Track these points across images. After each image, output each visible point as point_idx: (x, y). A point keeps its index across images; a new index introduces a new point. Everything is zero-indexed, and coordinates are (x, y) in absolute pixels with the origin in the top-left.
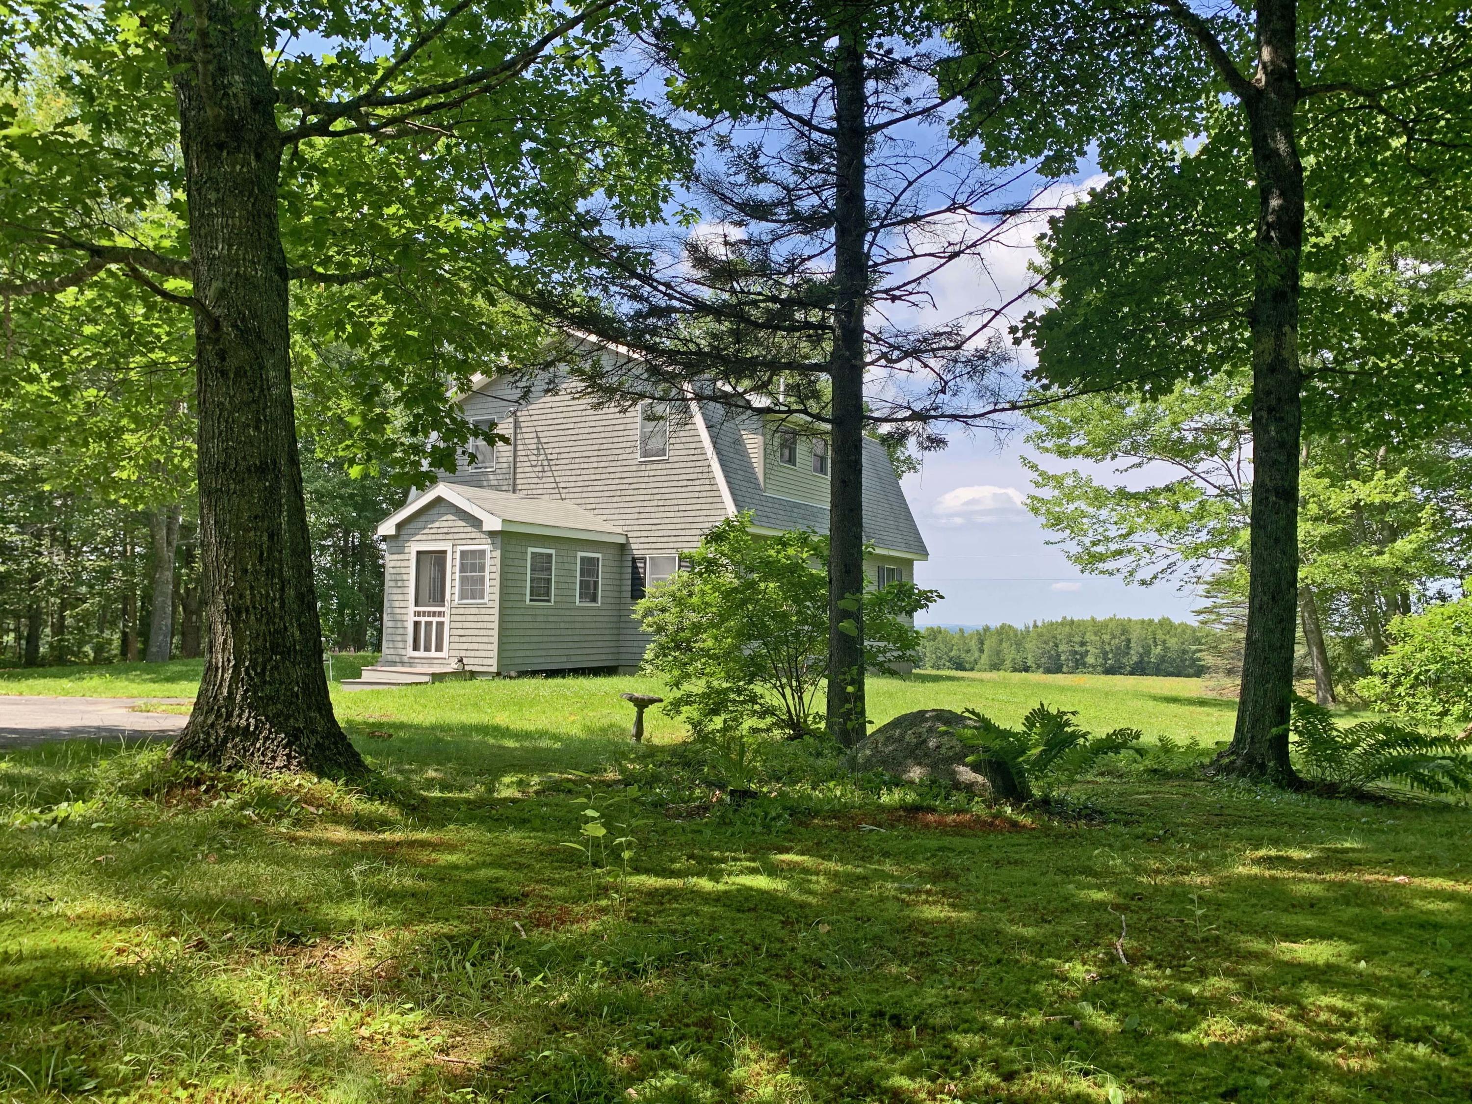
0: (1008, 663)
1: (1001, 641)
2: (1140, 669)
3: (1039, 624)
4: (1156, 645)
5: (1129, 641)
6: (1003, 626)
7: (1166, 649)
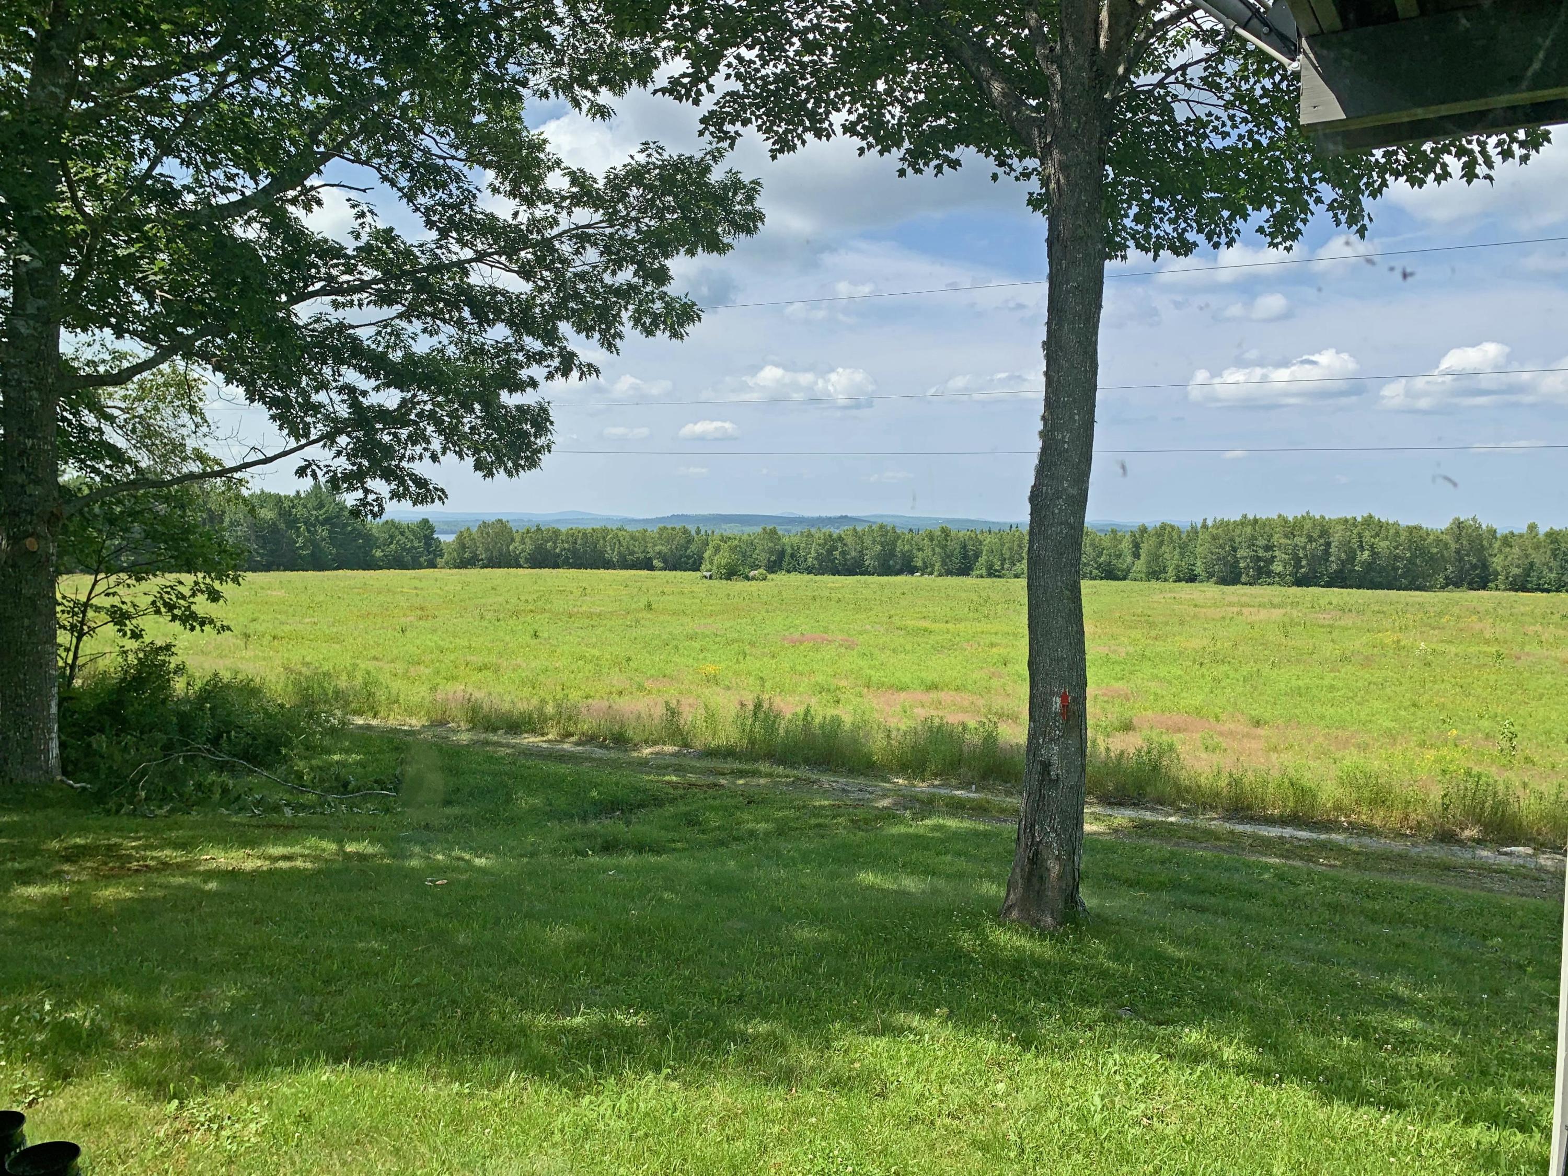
0: (1171, 571)
1: (1161, 543)
2: (1340, 580)
3: (1210, 523)
4: (1362, 549)
5: (1328, 544)
6: (1163, 527)
7: (1374, 554)
